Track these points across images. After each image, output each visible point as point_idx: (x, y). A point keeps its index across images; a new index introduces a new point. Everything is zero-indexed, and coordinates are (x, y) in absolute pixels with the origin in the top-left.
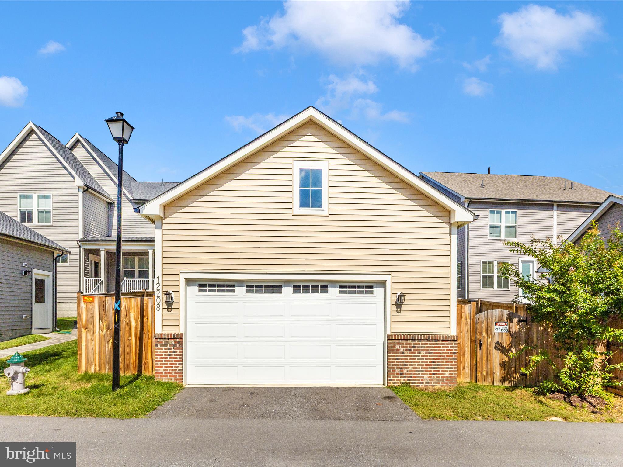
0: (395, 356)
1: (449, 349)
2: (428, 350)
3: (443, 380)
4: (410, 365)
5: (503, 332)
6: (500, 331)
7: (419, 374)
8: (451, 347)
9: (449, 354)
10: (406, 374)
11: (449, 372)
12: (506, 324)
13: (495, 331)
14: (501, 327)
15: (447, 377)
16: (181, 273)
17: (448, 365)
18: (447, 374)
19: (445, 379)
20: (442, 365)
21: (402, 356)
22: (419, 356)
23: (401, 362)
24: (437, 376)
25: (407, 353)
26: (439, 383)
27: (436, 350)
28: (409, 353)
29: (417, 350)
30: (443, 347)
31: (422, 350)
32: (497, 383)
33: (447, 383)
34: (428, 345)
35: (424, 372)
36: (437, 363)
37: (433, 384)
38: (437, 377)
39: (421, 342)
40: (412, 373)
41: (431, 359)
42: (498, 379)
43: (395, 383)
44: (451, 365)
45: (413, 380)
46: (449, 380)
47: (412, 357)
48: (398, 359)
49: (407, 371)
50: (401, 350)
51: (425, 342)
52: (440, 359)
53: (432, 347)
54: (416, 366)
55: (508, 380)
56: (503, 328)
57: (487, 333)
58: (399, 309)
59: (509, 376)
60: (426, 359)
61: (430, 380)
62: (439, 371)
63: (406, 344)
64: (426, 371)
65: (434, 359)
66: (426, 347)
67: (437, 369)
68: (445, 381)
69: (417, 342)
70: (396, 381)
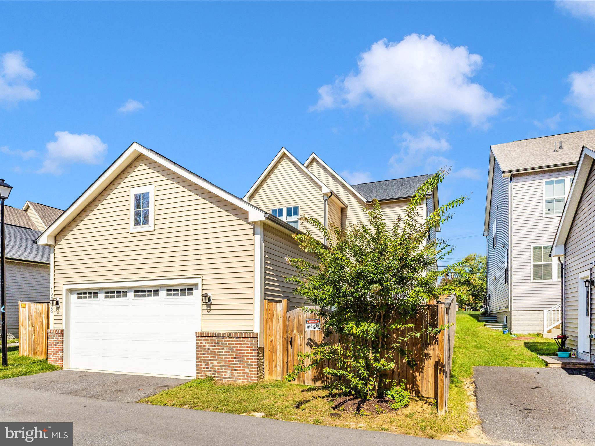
0: (202, 351)
1: (250, 346)
2: (230, 347)
3: (244, 376)
4: (214, 360)
5: (315, 329)
6: (311, 329)
7: (222, 369)
8: (251, 344)
9: (249, 351)
10: (211, 368)
11: (249, 369)
12: (318, 321)
13: (307, 329)
14: (313, 325)
15: (248, 373)
16: (64, 284)
17: (248, 362)
18: (247, 370)
19: (246, 375)
20: (243, 362)
21: (208, 352)
22: (222, 352)
23: (207, 357)
24: (238, 371)
25: (212, 349)
26: (240, 379)
27: (237, 347)
28: (214, 349)
29: (221, 346)
30: (243, 344)
31: (225, 347)
32: (308, 383)
33: (248, 380)
34: (231, 342)
35: (227, 368)
36: (238, 360)
37: (234, 380)
38: (238, 373)
39: (224, 339)
40: (216, 367)
41: (233, 355)
42: (310, 379)
43: (202, 376)
44: (251, 362)
45: (218, 374)
46: (249, 377)
47: (216, 353)
48: (204, 354)
49: (212, 366)
50: (207, 346)
51: (227, 339)
52: (241, 356)
53: (233, 344)
54: (220, 362)
55: (320, 380)
56: (315, 325)
57: (298, 331)
58: (209, 309)
59: (322, 376)
60: (229, 355)
61: (232, 375)
62: (240, 367)
63: (211, 340)
64: (229, 367)
65: (236, 355)
66: (229, 344)
67: (238, 365)
68: (245, 377)
69: (220, 339)
70: (202, 375)
